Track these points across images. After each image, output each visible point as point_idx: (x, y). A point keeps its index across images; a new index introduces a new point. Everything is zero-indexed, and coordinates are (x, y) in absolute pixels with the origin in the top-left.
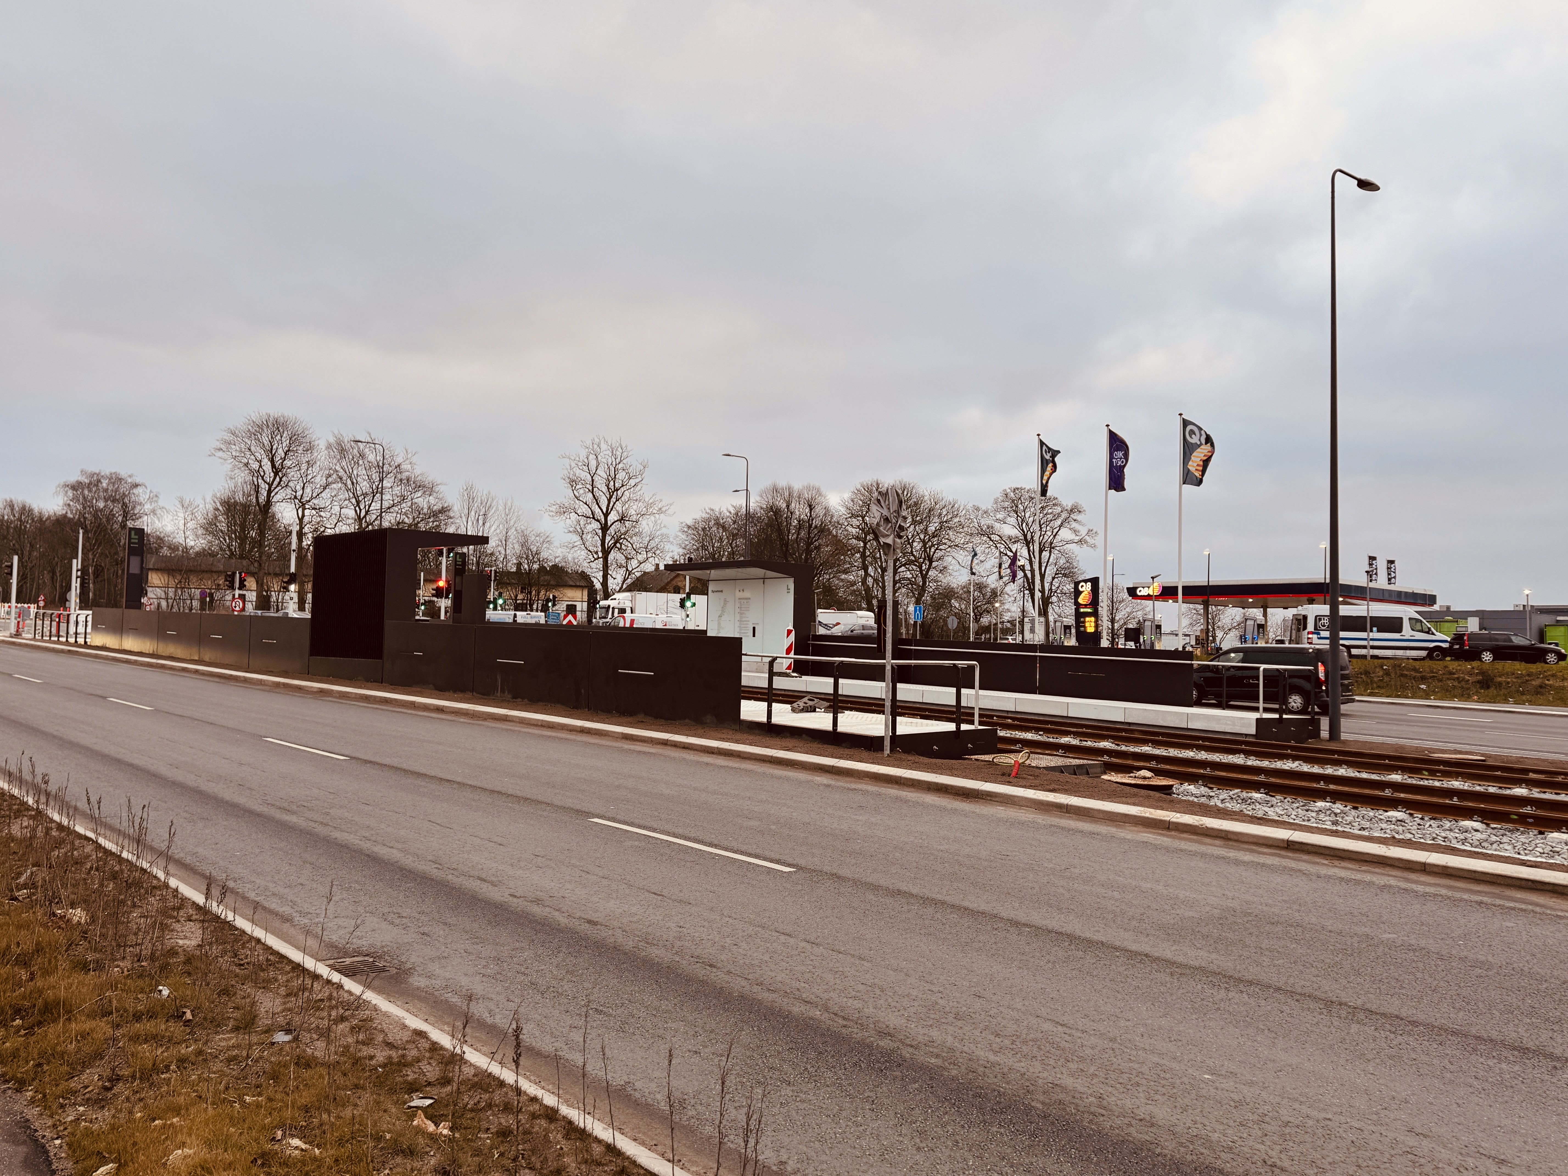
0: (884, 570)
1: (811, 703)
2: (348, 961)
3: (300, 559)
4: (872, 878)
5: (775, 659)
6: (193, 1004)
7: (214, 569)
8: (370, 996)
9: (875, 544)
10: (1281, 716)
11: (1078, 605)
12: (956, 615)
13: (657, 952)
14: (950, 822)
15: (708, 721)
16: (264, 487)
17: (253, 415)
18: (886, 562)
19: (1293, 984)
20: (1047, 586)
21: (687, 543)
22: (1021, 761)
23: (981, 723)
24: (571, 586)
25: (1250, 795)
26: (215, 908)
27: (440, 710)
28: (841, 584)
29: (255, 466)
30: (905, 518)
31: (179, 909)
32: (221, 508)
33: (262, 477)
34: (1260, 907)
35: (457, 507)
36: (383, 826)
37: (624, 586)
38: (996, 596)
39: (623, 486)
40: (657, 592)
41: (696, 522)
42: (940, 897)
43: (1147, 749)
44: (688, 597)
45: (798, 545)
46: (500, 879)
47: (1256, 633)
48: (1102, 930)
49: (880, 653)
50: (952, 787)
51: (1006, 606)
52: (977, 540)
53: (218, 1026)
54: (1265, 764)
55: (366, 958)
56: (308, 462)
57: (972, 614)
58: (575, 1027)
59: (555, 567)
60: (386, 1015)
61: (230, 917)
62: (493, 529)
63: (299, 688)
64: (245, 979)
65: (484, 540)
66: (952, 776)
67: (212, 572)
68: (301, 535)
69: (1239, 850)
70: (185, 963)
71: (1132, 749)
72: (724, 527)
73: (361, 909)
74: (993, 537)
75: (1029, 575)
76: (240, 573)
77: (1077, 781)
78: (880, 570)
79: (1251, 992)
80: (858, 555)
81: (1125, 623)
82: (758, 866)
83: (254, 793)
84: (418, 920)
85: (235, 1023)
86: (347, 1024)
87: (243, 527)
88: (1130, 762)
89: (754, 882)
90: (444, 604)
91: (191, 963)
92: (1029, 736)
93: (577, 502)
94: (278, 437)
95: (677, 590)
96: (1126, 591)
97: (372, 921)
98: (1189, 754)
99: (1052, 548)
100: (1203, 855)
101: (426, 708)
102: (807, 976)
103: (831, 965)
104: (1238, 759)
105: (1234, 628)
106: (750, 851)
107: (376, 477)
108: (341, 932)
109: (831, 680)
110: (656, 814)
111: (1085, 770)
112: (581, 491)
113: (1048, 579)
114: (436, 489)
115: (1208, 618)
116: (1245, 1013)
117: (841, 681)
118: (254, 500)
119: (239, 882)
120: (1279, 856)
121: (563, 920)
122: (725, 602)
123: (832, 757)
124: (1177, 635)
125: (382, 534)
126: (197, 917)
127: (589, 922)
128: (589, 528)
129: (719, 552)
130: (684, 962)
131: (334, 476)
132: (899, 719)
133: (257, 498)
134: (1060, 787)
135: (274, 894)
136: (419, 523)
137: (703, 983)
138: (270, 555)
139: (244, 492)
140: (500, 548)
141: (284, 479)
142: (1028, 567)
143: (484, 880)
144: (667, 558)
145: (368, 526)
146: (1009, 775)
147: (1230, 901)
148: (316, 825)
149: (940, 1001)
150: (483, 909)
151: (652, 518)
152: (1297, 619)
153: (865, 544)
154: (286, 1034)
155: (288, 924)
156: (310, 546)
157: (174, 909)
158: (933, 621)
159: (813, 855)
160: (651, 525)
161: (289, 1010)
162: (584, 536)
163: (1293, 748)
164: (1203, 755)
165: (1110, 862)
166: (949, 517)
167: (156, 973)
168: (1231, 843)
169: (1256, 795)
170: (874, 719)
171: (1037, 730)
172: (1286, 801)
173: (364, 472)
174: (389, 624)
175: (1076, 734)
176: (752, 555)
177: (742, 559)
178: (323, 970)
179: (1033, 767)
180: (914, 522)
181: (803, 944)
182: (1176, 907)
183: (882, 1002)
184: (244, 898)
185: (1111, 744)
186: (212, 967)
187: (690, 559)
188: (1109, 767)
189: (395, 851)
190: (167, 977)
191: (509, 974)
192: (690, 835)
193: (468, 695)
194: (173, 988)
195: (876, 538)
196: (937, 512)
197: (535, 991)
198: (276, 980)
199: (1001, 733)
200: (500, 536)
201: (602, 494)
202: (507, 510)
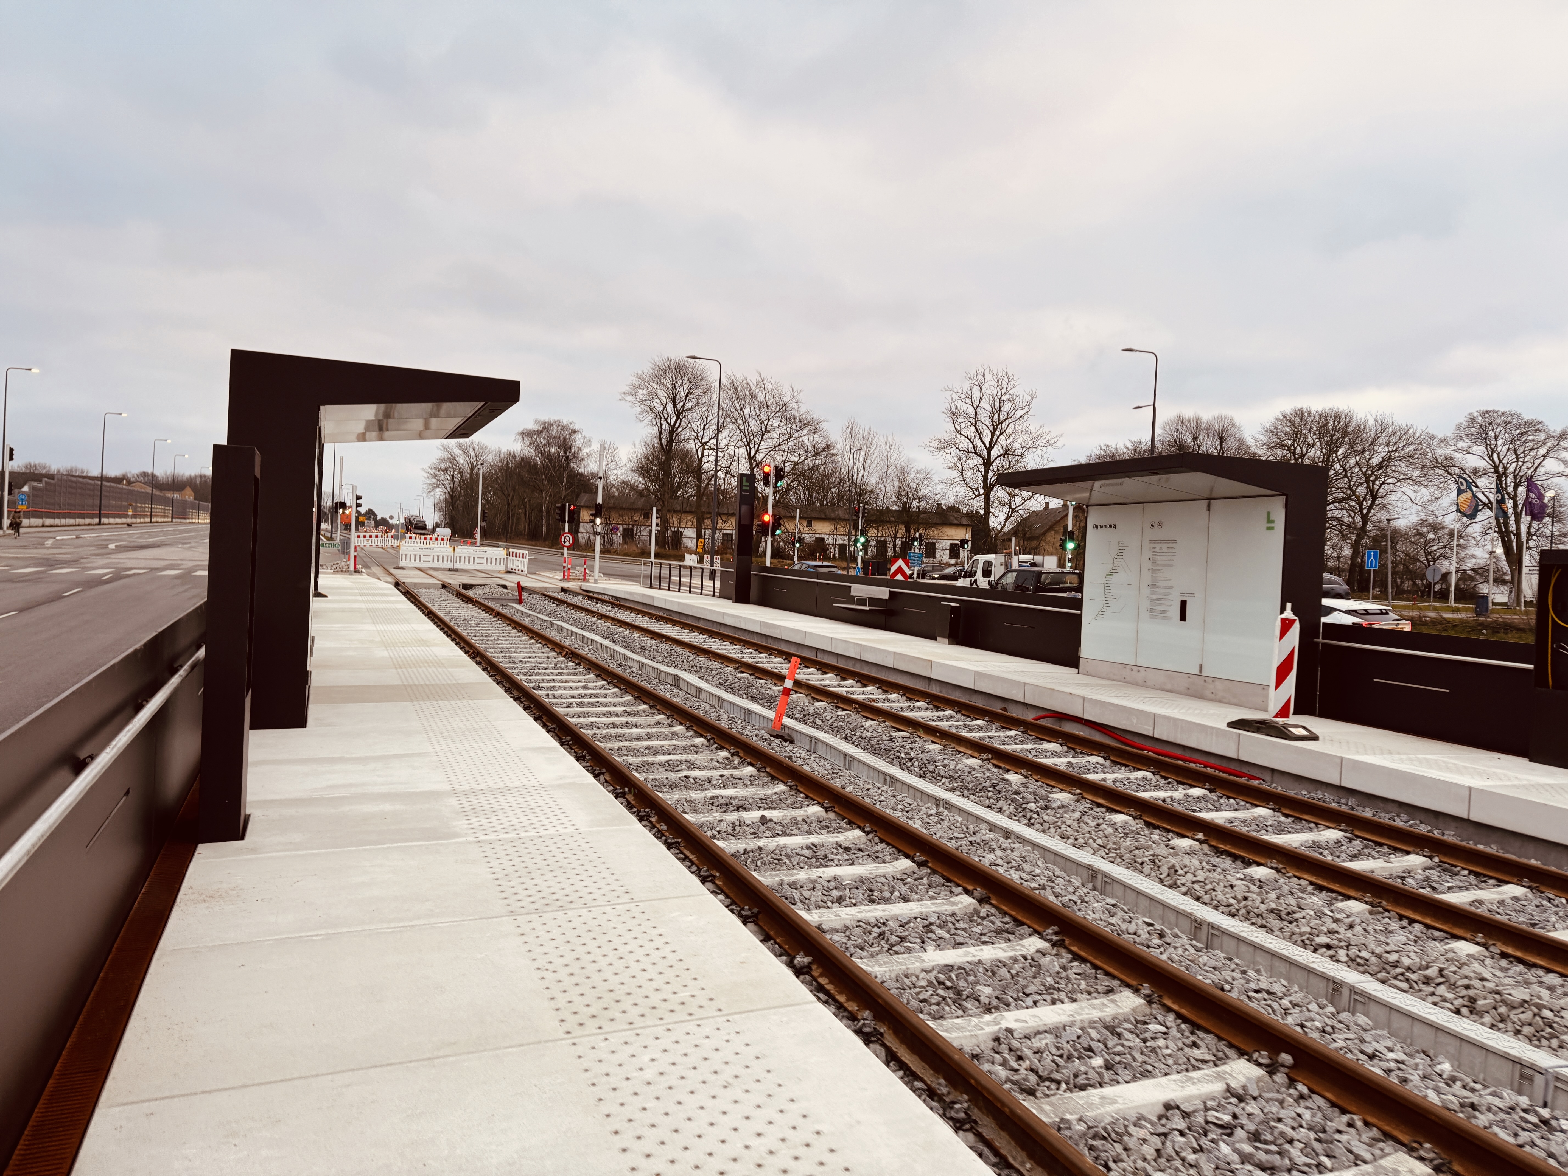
24: (953, 525)
29: (660, 409)
33: (666, 419)
38: (1455, 539)
39: (1007, 418)
74: (1454, 470)
93: (959, 436)
94: (680, 380)
112: (963, 425)
114: (820, 426)
122: (1121, 547)
128: (971, 463)
136: (804, 460)
141: (684, 420)
151: (1039, 452)
160: (1037, 460)
162: (964, 472)
166: (1400, 445)
173: (755, 412)
196: (1384, 440)
200: (881, 473)
201: (985, 427)
202: (888, 447)
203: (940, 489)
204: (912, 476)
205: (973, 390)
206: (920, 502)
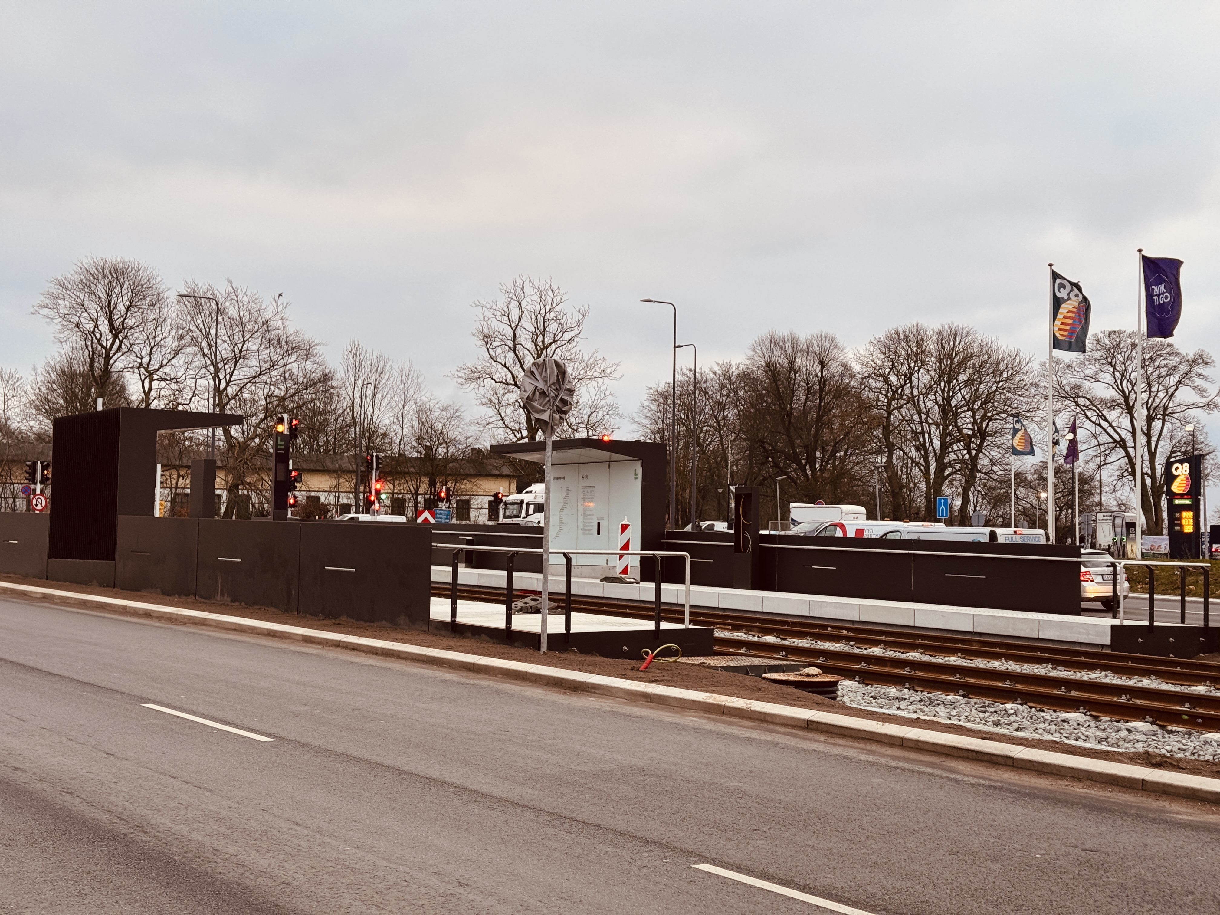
1: (532, 603)
10: (1151, 624)
11: (1171, 495)
15: (402, 622)
16: (100, 354)
20: (1159, 469)
29: (89, 325)
33: (99, 341)
35: (341, 374)
39: (554, 341)
56: (155, 320)
93: (494, 363)
94: (118, 289)
99: (1166, 415)
107: (238, 337)
112: (499, 350)
113: (1160, 459)
114: (314, 351)
118: (89, 370)
122: (568, 491)
128: (510, 398)
131: (188, 337)
132: (574, 615)
133: (93, 367)
140: (394, 427)
141: (126, 342)
146: (637, 669)
151: (594, 383)
162: (502, 409)
173: (224, 331)
193: (191, 599)
200: (396, 410)
201: (527, 352)
202: (404, 377)
203: (473, 430)
204: (436, 414)
205: (510, 306)
206: (447, 448)
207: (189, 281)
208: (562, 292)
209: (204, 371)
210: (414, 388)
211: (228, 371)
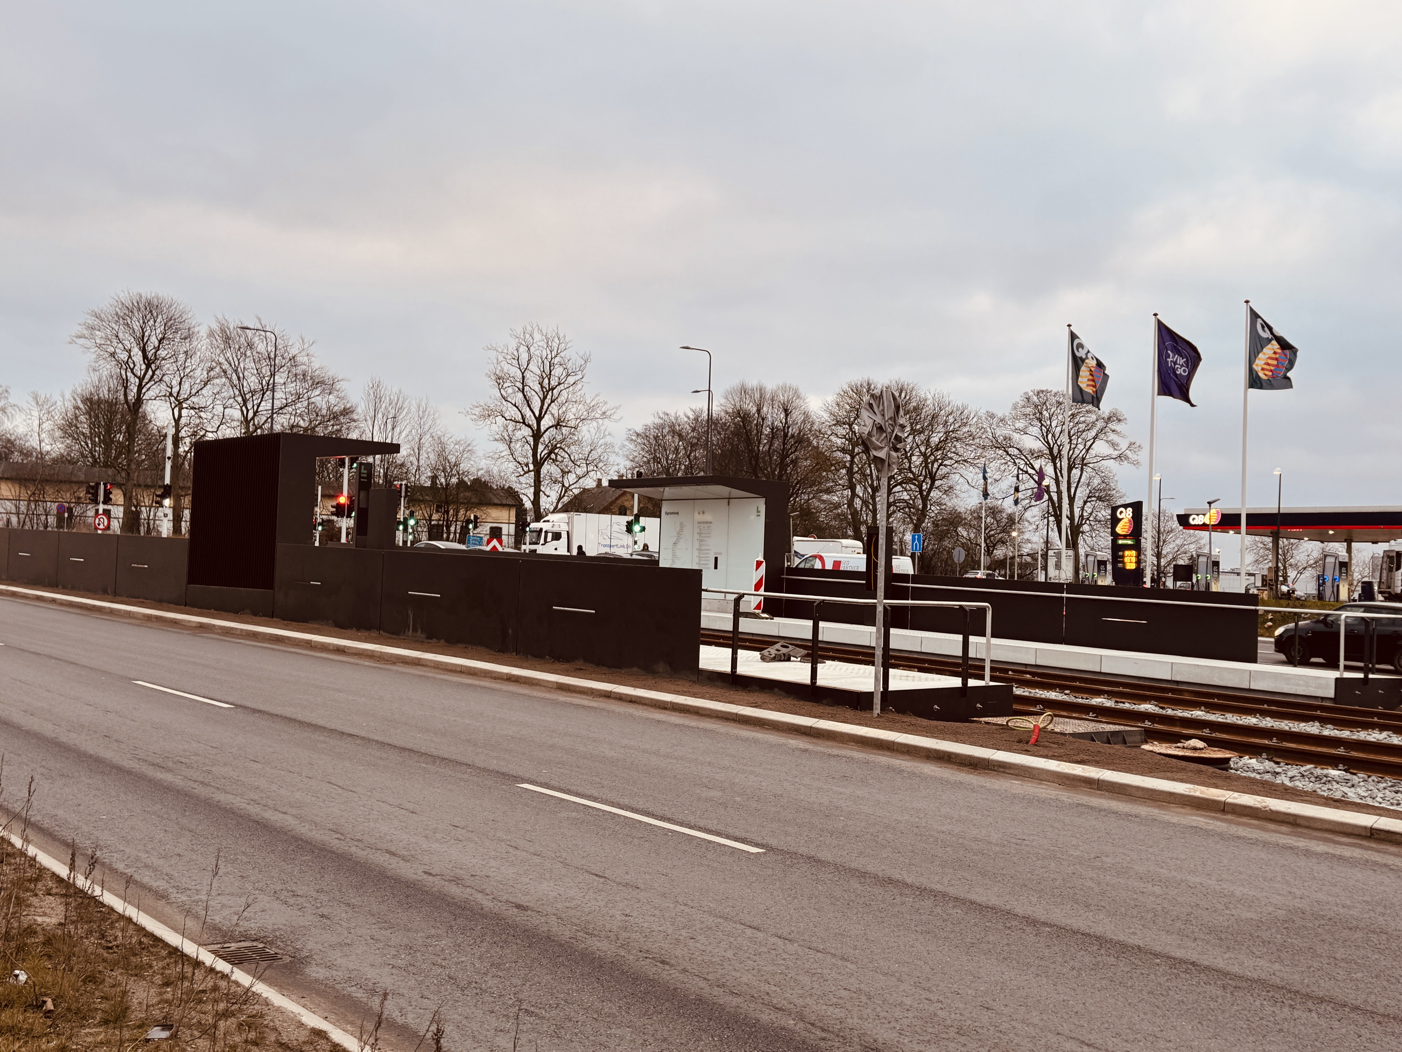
0: (875, 490)
1: (784, 650)
2: (234, 946)
3: (176, 468)
4: (858, 863)
5: (741, 596)
6: (56, 991)
7: (75, 479)
8: (261, 988)
9: (865, 457)
10: (1366, 676)
11: (1115, 536)
12: (963, 545)
13: (599, 944)
14: (953, 797)
15: (661, 670)
16: (134, 382)
17: (121, 295)
18: (878, 479)
19: (1375, 1003)
20: (1077, 512)
21: (635, 454)
22: (1041, 726)
23: (992, 679)
24: (496, 505)
25: (1325, 772)
26: (81, 882)
27: (340, 650)
28: (822, 506)
29: (124, 356)
30: (903, 427)
31: (37, 880)
32: (81, 406)
33: (132, 370)
34: (1335, 909)
35: (362, 408)
36: (274, 787)
37: (560, 506)
38: (1014, 523)
39: (559, 384)
40: (599, 513)
41: (647, 428)
42: (939, 887)
43: (1198, 714)
44: (637, 520)
45: (771, 458)
46: (413, 852)
47: (1337, 573)
48: (1138, 932)
49: (870, 591)
50: (957, 755)
51: (1026, 536)
52: (990, 453)
53: (84, 1018)
54: (1345, 734)
55: (255, 944)
56: (186, 352)
57: (983, 545)
58: (501, 1031)
59: (477, 481)
60: (279, 1010)
61: (97, 891)
62: (404, 434)
63: (175, 622)
64: (115, 964)
65: (395, 448)
66: (957, 741)
67: (72, 482)
68: (177, 440)
69: (1310, 839)
70: (44, 944)
71: (1181, 713)
72: (680, 436)
73: (249, 887)
74: (1012, 451)
75: (1055, 498)
76: (105, 485)
77: (1112, 751)
78: (870, 490)
79: (1321, 1011)
80: (844, 471)
81: (1174, 559)
82: (720, 845)
83: (122, 746)
84: (316, 899)
85: (105, 1016)
86: (233, 1020)
87: (109, 429)
88: (1177, 729)
89: (715, 865)
90: (346, 524)
91: (51, 944)
92: (1053, 695)
93: (504, 403)
94: (151, 322)
95: (623, 512)
96: (1175, 518)
97: (264, 900)
98: (1251, 721)
99: (1084, 465)
100: (1265, 844)
101: (324, 648)
102: (778, 978)
103: (807, 966)
104: (1313, 728)
105: (1310, 566)
106: (710, 826)
107: (266, 371)
108: (226, 912)
109: (810, 623)
110: (597, 780)
111: (1120, 738)
112: (510, 390)
113: (1078, 503)
114: (337, 386)
115: (1278, 553)
116: (1314, 1036)
117: (822, 624)
118: (122, 397)
119: (105, 851)
120: (1361, 846)
121: (487, 904)
122: (682, 525)
123: (810, 716)
124: (1238, 574)
125: (274, 439)
126: (58, 890)
127: (518, 906)
128: (519, 434)
129: (675, 466)
130: (631, 957)
131: (218, 369)
132: (892, 671)
133: (126, 395)
134: (1091, 758)
135: (146, 866)
136: (316, 426)
137: (653, 982)
138: (139, 463)
139: (109, 388)
140: (411, 458)
141: (158, 372)
142: (1053, 488)
143: (393, 854)
144: (611, 472)
145: (255, 431)
146: (1027, 743)
147: (1298, 900)
148: (195, 786)
149: (940, 1012)
150: (392, 888)
151: (595, 424)
152: (1389, 557)
153: (853, 457)
154: (163, 1030)
155: (164, 901)
156: (187, 452)
157: (30, 880)
158: (935, 552)
159: (787, 834)
160: (593, 431)
161: (166, 1001)
162: (512, 445)
163: (1380, 715)
164: (1268, 723)
165: (1151, 850)
166: (957, 425)
167: (11, 954)
168: (1300, 830)
169: (1333, 773)
170: (861, 671)
171: (1062, 688)
172: (1370, 780)
173: (253, 364)
174: (281, 547)
175: (1110, 694)
176: (714, 469)
177: (702, 474)
178: (207, 958)
179: (1057, 733)
180: (913, 432)
181: (775, 940)
182: (1231, 906)
183: (869, 1011)
184: (113, 871)
185: (1154, 707)
186: (76, 949)
187: (639, 474)
188: (1151, 735)
189: (288, 817)
190: (23, 960)
191: (424, 966)
192: (638, 807)
193: (374, 634)
194: (33, 972)
195: (867, 450)
196: (941, 419)
197: (454, 987)
198: (151, 967)
199: (1018, 691)
201: (534, 393)
202: (421, 413)
204: (450, 447)
205: (520, 351)
207: (220, 317)
208: (567, 339)
209: (231, 401)
210: (430, 423)
211: (255, 402)
